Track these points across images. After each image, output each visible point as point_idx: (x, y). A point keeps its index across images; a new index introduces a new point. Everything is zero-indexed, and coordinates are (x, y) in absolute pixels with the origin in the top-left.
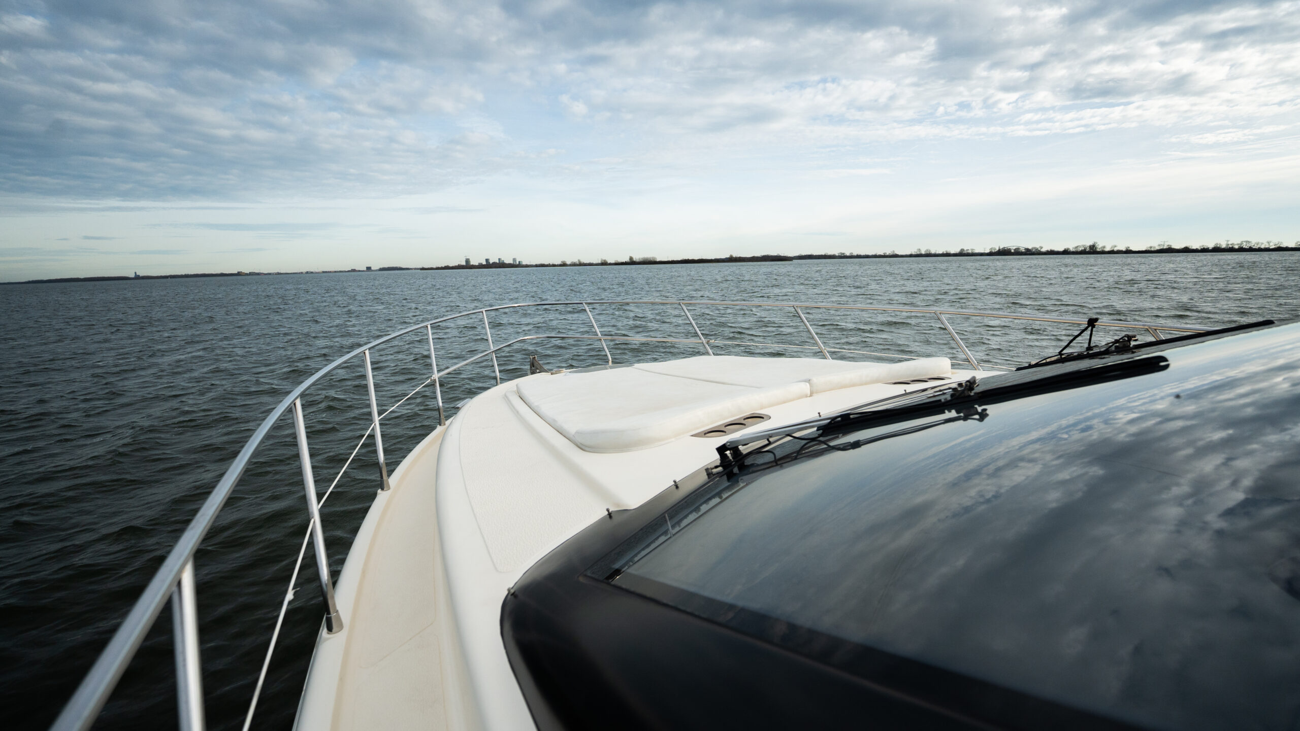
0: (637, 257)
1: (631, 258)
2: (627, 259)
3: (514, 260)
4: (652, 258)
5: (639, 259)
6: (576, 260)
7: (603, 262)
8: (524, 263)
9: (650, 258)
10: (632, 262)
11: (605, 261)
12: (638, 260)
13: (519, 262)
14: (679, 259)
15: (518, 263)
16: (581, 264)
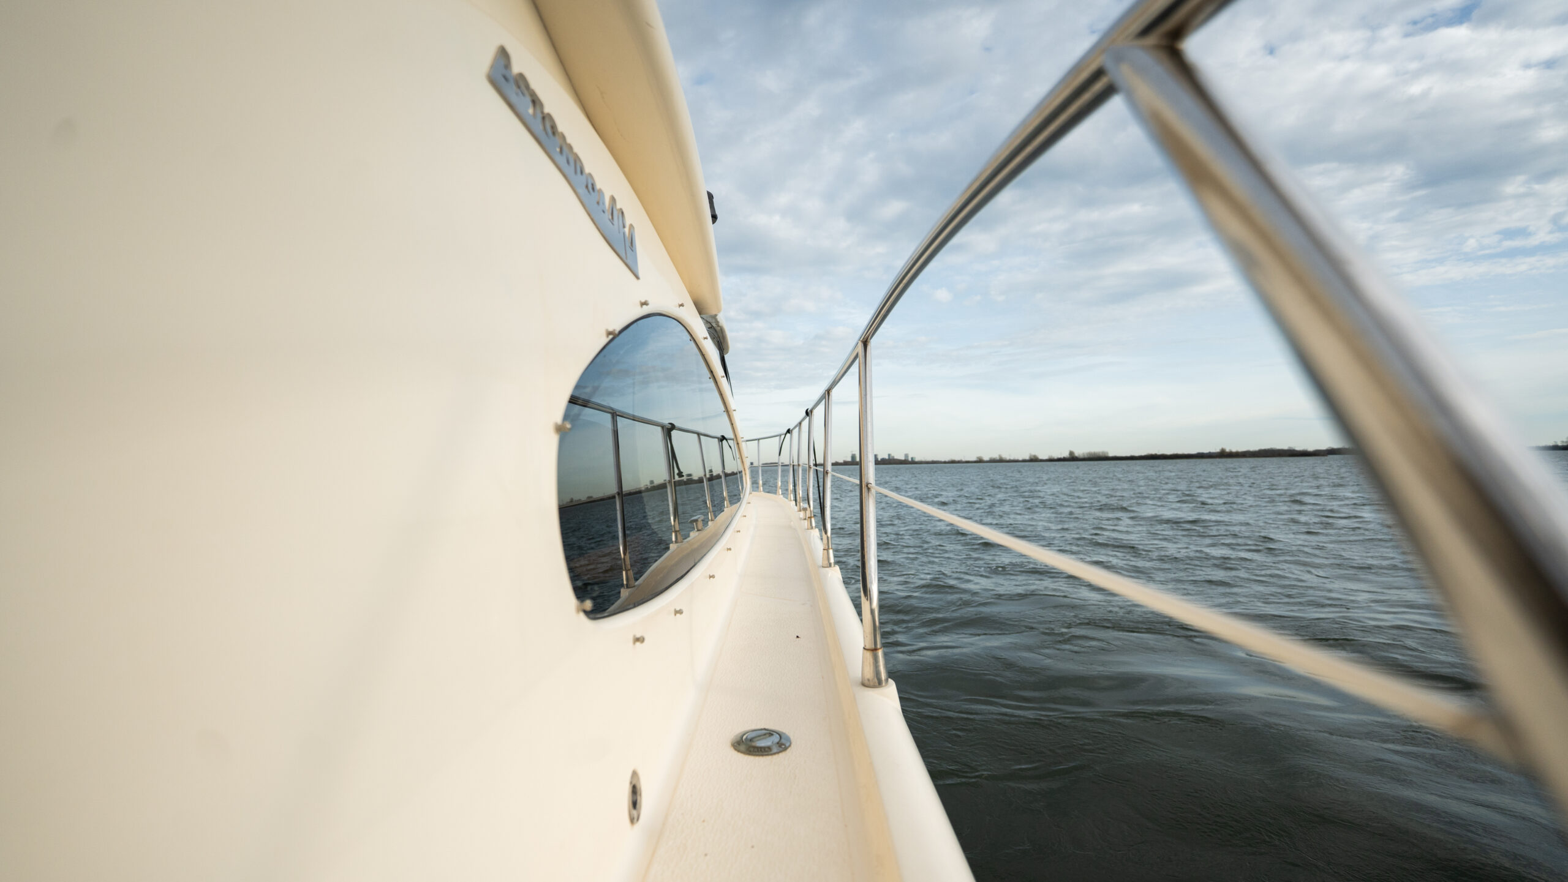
0: (1079, 452)
1: (1071, 453)
2: (1066, 454)
3: (906, 455)
4: (1103, 452)
5: (1083, 453)
6: (996, 456)
7: (1032, 457)
8: (917, 459)
9: (1099, 453)
10: (1072, 458)
11: (1035, 456)
12: (1081, 456)
13: (912, 458)
14: (1143, 453)
15: (910, 460)
16: (1001, 461)
